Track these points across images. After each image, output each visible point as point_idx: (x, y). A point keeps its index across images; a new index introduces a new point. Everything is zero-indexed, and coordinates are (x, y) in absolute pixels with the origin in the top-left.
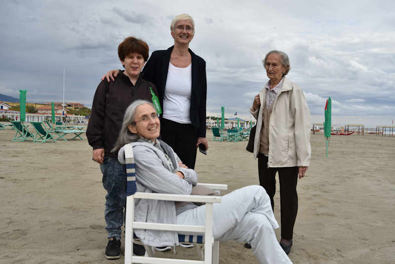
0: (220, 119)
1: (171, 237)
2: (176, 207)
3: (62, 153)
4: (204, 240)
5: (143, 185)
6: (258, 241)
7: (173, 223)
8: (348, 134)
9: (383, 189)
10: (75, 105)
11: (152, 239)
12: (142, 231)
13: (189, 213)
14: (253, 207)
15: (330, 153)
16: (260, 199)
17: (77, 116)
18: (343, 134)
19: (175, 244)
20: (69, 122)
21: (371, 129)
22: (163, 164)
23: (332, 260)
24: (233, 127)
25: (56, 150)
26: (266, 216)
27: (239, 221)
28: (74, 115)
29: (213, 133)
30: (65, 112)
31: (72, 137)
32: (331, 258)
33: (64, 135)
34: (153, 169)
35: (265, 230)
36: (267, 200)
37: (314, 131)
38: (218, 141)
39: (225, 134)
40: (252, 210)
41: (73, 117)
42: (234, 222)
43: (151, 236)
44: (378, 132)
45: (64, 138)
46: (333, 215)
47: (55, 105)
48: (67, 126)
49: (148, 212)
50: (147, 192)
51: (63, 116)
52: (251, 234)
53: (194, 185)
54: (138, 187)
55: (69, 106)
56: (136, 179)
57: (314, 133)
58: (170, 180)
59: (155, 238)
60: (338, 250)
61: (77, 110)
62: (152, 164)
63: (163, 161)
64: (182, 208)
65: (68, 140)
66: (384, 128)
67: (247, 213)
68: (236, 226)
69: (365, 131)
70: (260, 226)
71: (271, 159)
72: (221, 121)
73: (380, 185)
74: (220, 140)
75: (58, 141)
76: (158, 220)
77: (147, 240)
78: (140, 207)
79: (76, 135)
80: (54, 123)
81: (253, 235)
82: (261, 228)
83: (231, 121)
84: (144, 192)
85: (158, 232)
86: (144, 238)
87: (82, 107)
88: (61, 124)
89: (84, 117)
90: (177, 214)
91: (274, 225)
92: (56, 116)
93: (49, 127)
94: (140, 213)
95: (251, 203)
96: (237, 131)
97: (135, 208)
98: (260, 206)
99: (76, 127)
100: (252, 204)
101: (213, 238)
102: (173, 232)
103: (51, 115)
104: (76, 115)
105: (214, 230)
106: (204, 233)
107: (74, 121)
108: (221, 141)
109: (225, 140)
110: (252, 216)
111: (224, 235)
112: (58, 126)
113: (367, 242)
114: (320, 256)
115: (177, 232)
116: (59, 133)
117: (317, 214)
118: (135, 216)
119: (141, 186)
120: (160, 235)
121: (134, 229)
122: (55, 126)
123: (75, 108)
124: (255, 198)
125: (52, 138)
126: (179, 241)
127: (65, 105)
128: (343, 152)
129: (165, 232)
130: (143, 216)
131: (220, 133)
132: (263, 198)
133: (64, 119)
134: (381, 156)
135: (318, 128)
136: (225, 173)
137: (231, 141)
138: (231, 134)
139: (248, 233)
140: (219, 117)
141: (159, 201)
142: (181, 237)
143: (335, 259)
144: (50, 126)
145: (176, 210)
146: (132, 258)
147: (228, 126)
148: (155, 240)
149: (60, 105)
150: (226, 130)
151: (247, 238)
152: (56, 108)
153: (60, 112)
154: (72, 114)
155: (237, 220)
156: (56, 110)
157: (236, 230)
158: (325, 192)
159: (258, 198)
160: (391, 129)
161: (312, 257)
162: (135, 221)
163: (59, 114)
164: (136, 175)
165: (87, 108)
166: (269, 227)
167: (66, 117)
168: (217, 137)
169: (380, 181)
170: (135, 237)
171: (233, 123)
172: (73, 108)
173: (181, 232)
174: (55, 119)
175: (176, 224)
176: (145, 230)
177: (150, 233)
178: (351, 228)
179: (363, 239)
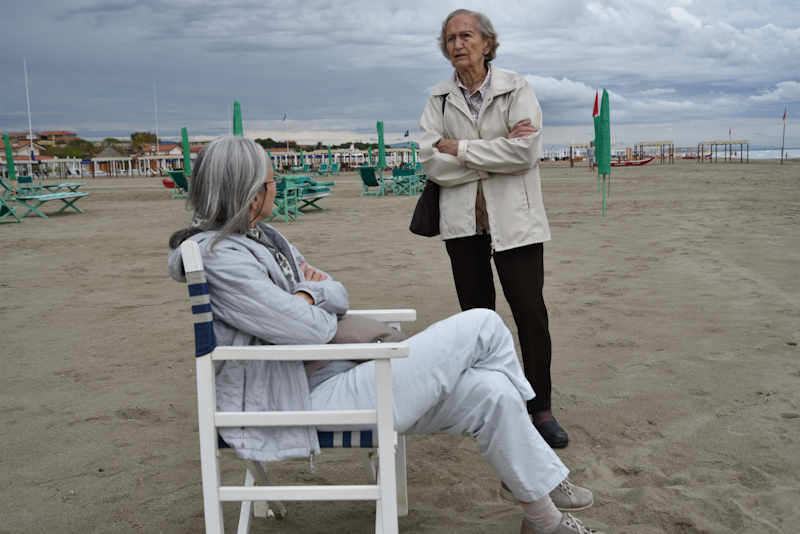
0: (374, 146)
1: (301, 438)
2: (307, 371)
3: (38, 246)
4: (377, 441)
5: (227, 326)
6: (492, 430)
7: (303, 408)
8: (642, 164)
9: (727, 279)
10: (56, 136)
11: (259, 445)
12: (236, 431)
13: (337, 383)
14: (476, 358)
15: (610, 207)
16: (491, 340)
17: (64, 160)
18: (631, 164)
19: (312, 452)
20: (46, 173)
21: (689, 149)
22: (270, 277)
23: (640, 445)
24: (403, 164)
25: (23, 240)
26: (507, 375)
27: (448, 391)
28: (56, 159)
29: (364, 180)
30: (36, 153)
31: (58, 207)
32: (639, 441)
33: (38, 206)
34: (248, 287)
35: (505, 406)
36: (507, 340)
37: (572, 161)
38: (375, 195)
39: (387, 179)
40: (476, 363)
41: (54, 162)
42: (437, 394)
43: (256, 438)
44: (700, 154)
45: (40, 211)
46: (632, 345)
47: (11, 138)
48: (44, 183)
49: (245, 385)
50: (238, 345)
51: (31, 161)
52: (477, 417)
53: (340, 316)
54: (219, 332)
55: (44, 138)
56: (214, 315)
57: (572, 166)
58: (288, 310)
59: (265, 444)
60: (651, 423)
61: (63, 146)
62: (244, 277)
63: (271, 270)
64: (321, 372)
65: (50, 215)
66: (715, 145)
67: (464, 371)
68: (441, 402)
69: (675, 155)
70: (495, 400)
71: (496, 234)
72: (376, 150)
73: (717, 270)
74: (378, 192)
75: (28, 220)
76: (269, 403)
77: (250, 448)
78: (226, 376)
79: (65, 204)
80: (13, 179)
81: (482, 419)
82: (499, 401)
83: (397, 150)
84: (231, 344)
85: (271, 431)
86: (243, 446)
87: (72, 138)
88: (29, 180)
89: (80, 160)
90: (312, 388)
91: (524, 392)
92: (16, 162)
93: (4, 189)
94: (229, 389)
95: (473, 349)
96: (412, 172)
97: (216, 383)
98: (493, 355)
99: (64, 184)
100: (476, 353)
101: (396, 433)
102: (306, 428)
103: (5, 162)
104: (60, 157)
105: (398, 417)
106: (376, 426)
107: (58, 170)
108: (380, 195)
109: (388, 192)
110: (477, 377)
111: (416, 423)
112: (24, 185)
113: (708, 398)
114: (615, 438)
115: (316, 427)
116: (28, 202)
117: (599, 346)
118: (218, 398)
119: (223, 330)
120: (277, 436)
121: (218, 429)
122: (16, 186)
123: (58, 143)
124: (479, 339)
125: (12, 214)
126: (321, 446)
127: (35, 138)
128: (635, 202)
129: (289, 428)
130: (235, 395)
131: (377, 177)
132: (498, 335)
133: (36, 168)
134: (713, 207)
135: (578, 155)
136: (397, 267)
137: (402, 194)
138: (400, 178)
139: (471, 413)
140: (371, 142)
141: (268, 363)
142: (325, 437)
143: (646, 443)
144: (5, 187)
145: (309, 377)
146: (218, 491)
147: (393, 161)
148: (267, 448)
149: (22, 138)
150: (388, 169)
151: (469, 427)
152: (15, 145)
153: (25, 152)
154: (52, 156)
155: (443, 388)
156: (15, 149)
157: (442, 410)
158: (611, 295)
159: (486, 338)
160: (728, 146)
161: (599, 441)
162: (219, 409)
163: (23, 158)
164: (213, 307)
165: (83, 141)
166: (514, 397)
167: (40, 163)
168: (371, 188)
169: (716, 261)
170: (222, 444)
171: (402, 154)
172: (52, 143)
173: (321, 426)
174: (16, 168)
175: (311, 410)
176: (243, 428)
177: (256, 433)
178: (671, 372)
179: (697, 394)
